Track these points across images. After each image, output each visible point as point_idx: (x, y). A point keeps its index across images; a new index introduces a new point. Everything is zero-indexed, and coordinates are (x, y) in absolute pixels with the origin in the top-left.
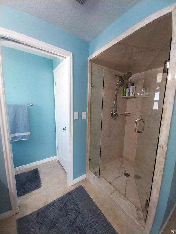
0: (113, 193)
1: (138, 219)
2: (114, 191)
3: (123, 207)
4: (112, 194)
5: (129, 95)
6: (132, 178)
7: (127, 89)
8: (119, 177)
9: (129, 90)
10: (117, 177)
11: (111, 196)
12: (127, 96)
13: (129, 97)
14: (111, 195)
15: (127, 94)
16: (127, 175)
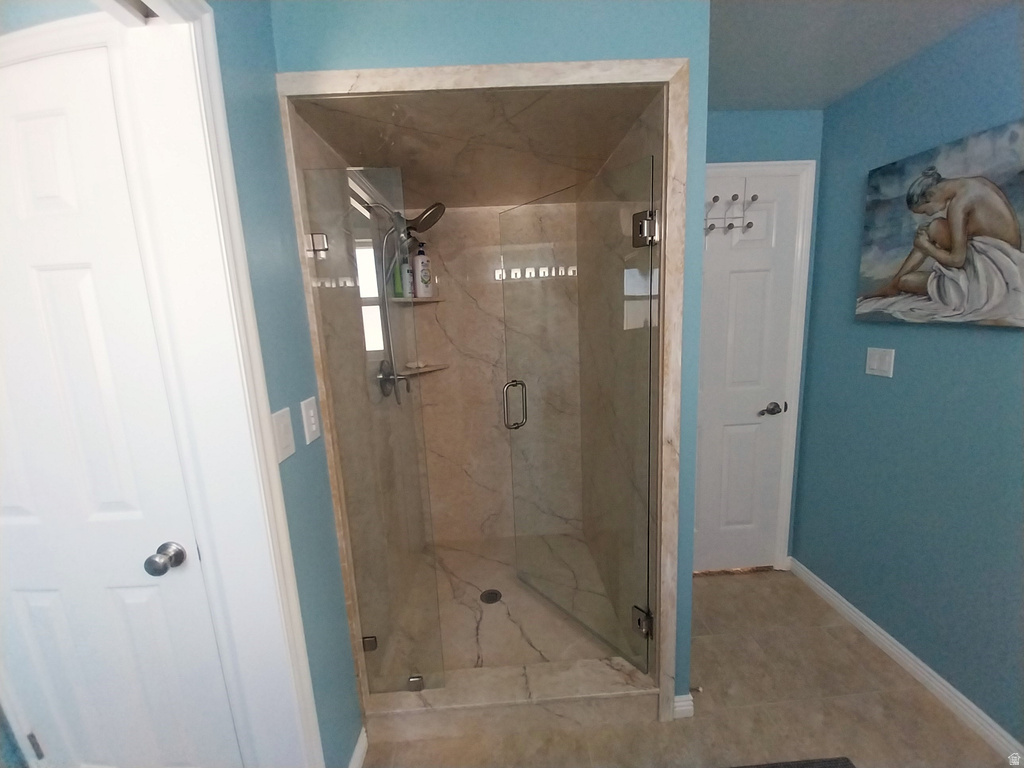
0: (527, 683)
1: (629, 682)
2: (524, 675)
3: (583, 692)
4: (528, 688)
5: (414, 293)
6: (511, 596)
7: (406, 267)
8: (478, 623)
9: (413, 272)
10: (477, 628)
11: (535, 698)
12: (408, 296)
13: (415, 300)
14: (530, 697)
15: (408, 288)
16: (492, 597)
